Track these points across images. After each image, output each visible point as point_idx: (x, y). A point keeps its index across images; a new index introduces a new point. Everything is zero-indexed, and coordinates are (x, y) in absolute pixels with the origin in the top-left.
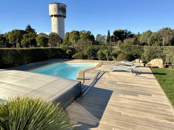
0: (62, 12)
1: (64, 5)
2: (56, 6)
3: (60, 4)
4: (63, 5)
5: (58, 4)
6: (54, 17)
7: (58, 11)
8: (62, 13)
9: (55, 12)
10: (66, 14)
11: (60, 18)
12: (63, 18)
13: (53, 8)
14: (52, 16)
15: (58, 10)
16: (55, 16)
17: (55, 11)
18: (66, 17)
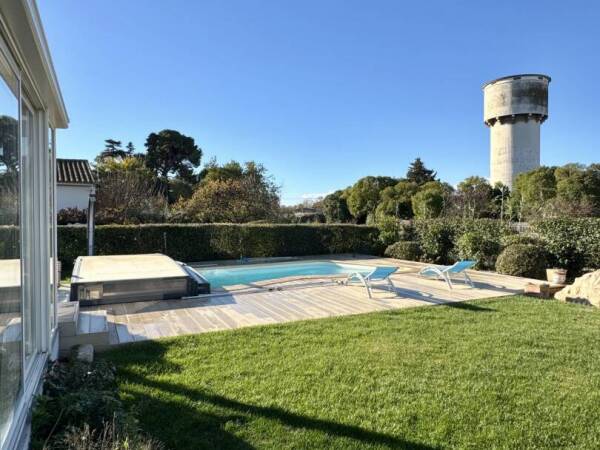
0: (531, 102)
1: (541, 77)
2: (509, 85)
3: (523, 78)
4: (536, 78)
5: (517, 77)
6: (498, 124)
7: (512, 103)
8: (532, 105)
9: (499, 109)
10: (546, 106)
11: (521, 124)
12: (532, 122)
13: (498, 94)
14: (493, 121)
15: (514, 98)
16: (504, 120)
17: (504, 104)
18: (546, 117)
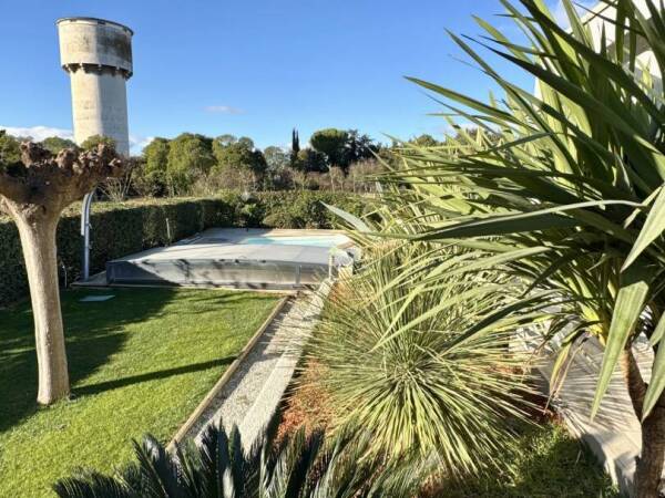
0: (118, 55)
1: (126, 29)
2: (93, 29)
3: (107, 25)
4: (121, 28)
5: (101, 22)
6: (81, 72)
7: (98, 50)
8: (119, 59)
9: (85, 54)
10: (131, 61)
11: (107, 76)
12: (119, 77)
13: (80, 35)
14: (75, 67)
15: (101, 46)
16: (88, 68)
17: (88, 49)
18: (131, 74)
